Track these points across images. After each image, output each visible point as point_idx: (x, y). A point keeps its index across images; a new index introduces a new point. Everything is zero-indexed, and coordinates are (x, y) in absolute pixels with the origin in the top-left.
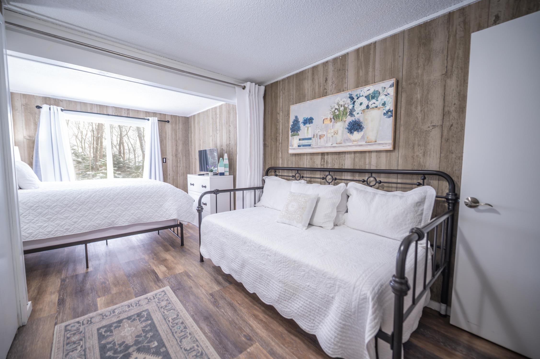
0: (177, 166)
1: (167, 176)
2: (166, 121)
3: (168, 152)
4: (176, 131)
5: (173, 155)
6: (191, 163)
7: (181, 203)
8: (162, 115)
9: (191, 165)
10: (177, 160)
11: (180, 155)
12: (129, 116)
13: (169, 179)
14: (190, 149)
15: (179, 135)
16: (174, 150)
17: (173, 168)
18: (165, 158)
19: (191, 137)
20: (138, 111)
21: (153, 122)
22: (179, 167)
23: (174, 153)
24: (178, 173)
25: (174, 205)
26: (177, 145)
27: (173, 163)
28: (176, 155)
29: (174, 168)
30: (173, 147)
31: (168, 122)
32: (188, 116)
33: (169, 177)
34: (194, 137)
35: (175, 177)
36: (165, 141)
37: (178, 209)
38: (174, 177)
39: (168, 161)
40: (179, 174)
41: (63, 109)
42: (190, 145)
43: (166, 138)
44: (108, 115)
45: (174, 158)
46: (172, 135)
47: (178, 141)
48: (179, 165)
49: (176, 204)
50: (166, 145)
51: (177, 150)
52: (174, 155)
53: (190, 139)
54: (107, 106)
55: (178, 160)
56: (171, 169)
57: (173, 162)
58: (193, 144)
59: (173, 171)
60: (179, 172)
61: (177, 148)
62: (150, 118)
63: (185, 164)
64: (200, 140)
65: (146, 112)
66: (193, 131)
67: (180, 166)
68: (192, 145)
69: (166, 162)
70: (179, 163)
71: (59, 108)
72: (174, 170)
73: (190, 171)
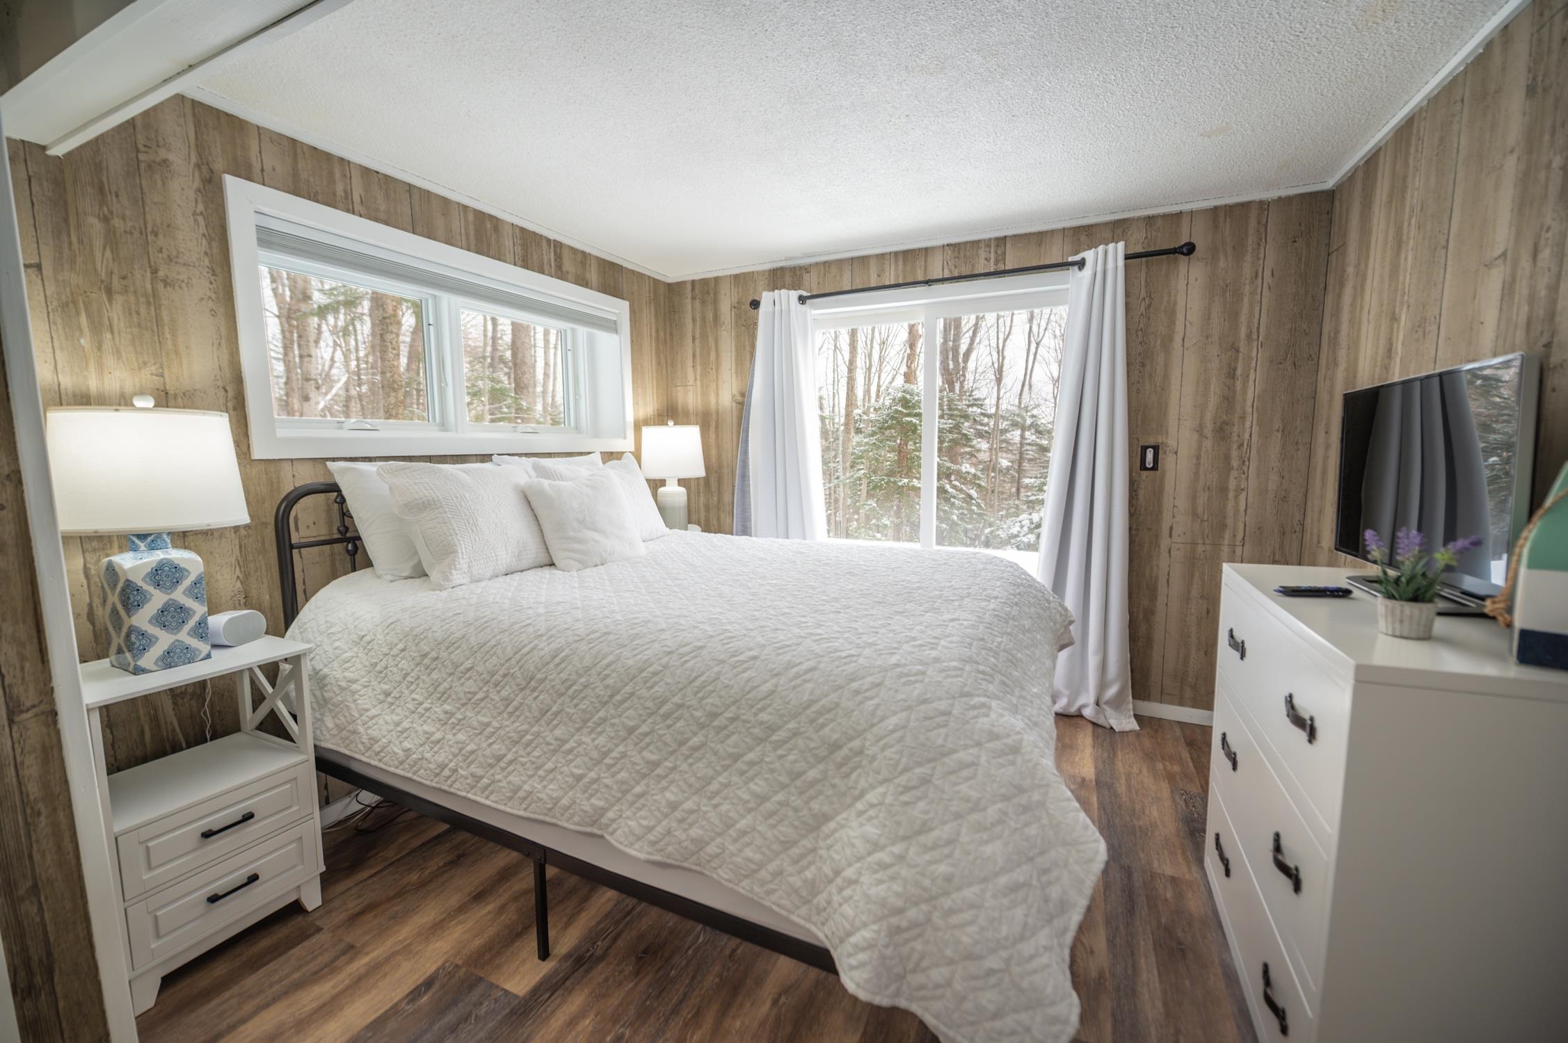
0: (1224, 490)
1: (1157, 537)
2: (1174, 251)
3: (1173, 412)
4: (1238, 296)
5: (1200, 430)
6: (1319, 470)
7: (942, 869)
8: (1159, 222)
9: (1318, 483)
10: (1227, 458)
11: (1249, 428)
12: (1001, 267)
13: (1164, 555)
14: (1321, 384)
15: (1251, 314)
16: (1213, 400)
17: (1194, 498)
18: (1156, 449)
19: (1337, 314)
20: (1041, 234)
21: (1100, 268)
22: (1231, 495)
23: (1209, 416)
24: (1223, 526)
25: (884, 866)
26: (1232, 374)
27: (1196, 474)
28: (1222, 431)
29: (1202, 499)
30: (1207, 389)
31: (1189, 249)
32: (1330, 184)
33: (1165, 542)
34: (1353, 305)
35: (1200, 548)
36: (1161, 359)
37: (900, 911)
38: (1194, 544)
39: (1168, 462)
40: (1227, 535)
41: (805, 294)
42: (1323, 362)
43: (1168, 340)
44: (928, 282)
45: (1208, 444)
46: (1207, 317)
47: (1243, 348)
48: (1232, 484)
49: (901, 858)
50: (1166, 377)
51: (1228, 401)
52: (1208, 431)
53: (1327, 328)
54: (926, 249)
55: (1234, 453)
56: (1182, 504)
57: (1198, 465)
58: (1342, 354)
59: (1194, 514)
60: (1230, 521)
61: (1231, 388)
62: (1089, 255)
63: (1274, 479)
64: (1394, 318)
65: (1077, 230)
66: (1350, 270)
67: (1239, 490)
68: (1336, 364)
69: (1155, 468)
70: (1234, 473)
71: (794, 294)
72: (1200, 510)
73: (1308, 521)
